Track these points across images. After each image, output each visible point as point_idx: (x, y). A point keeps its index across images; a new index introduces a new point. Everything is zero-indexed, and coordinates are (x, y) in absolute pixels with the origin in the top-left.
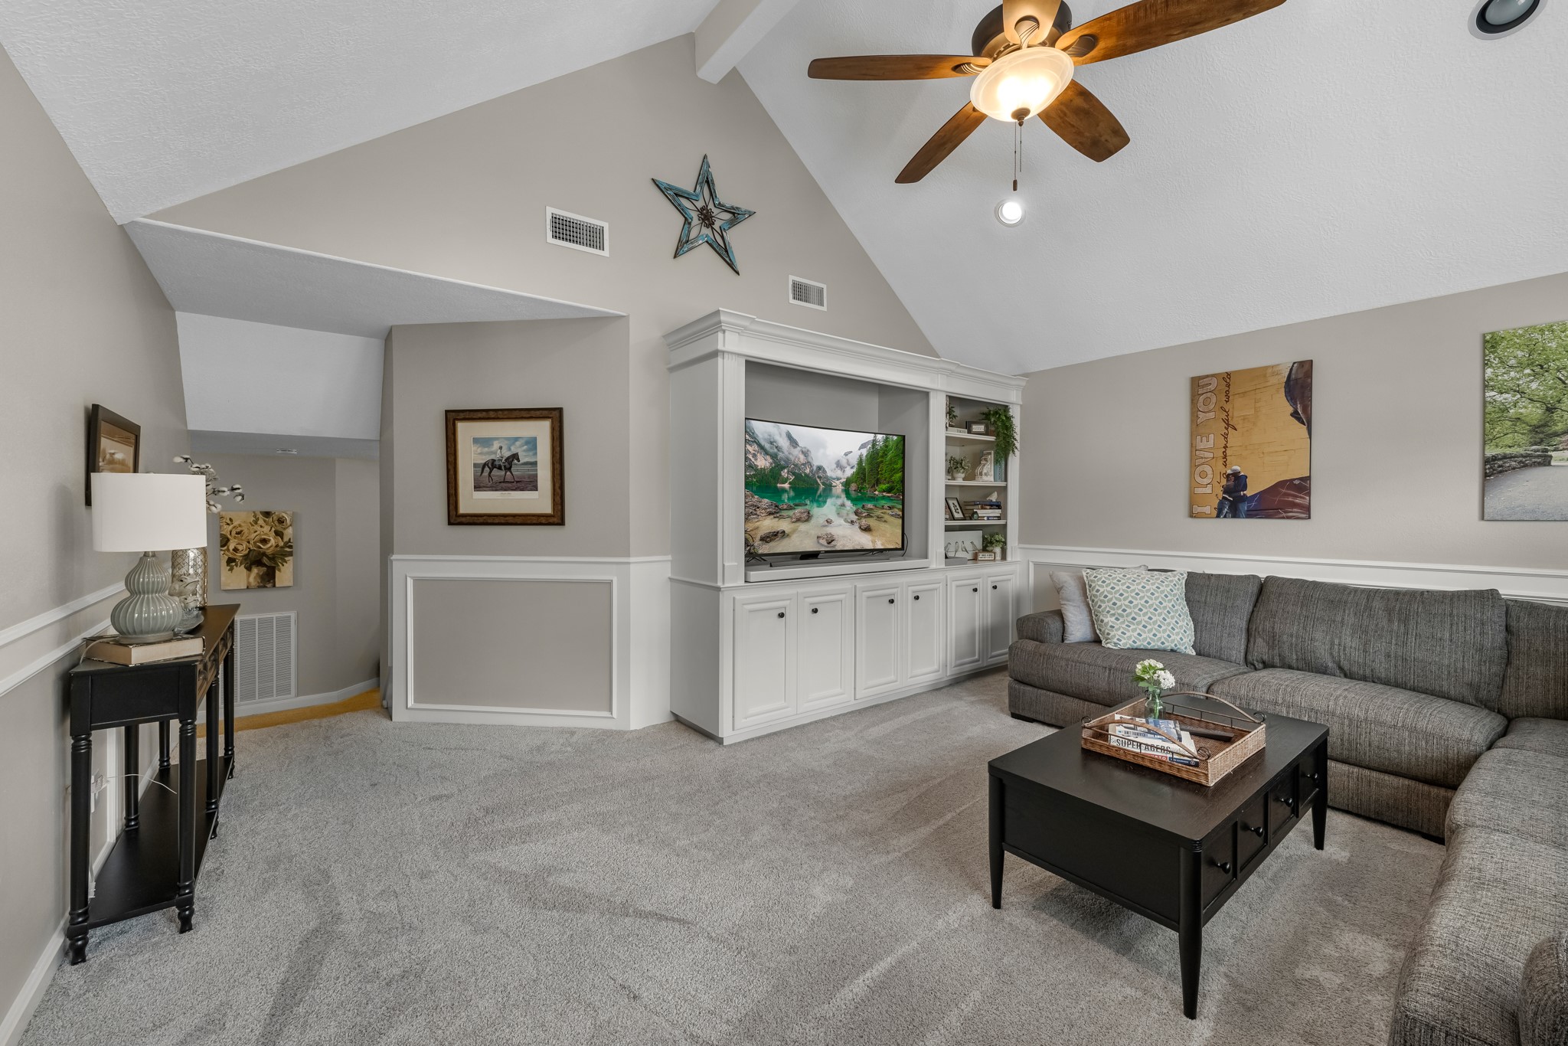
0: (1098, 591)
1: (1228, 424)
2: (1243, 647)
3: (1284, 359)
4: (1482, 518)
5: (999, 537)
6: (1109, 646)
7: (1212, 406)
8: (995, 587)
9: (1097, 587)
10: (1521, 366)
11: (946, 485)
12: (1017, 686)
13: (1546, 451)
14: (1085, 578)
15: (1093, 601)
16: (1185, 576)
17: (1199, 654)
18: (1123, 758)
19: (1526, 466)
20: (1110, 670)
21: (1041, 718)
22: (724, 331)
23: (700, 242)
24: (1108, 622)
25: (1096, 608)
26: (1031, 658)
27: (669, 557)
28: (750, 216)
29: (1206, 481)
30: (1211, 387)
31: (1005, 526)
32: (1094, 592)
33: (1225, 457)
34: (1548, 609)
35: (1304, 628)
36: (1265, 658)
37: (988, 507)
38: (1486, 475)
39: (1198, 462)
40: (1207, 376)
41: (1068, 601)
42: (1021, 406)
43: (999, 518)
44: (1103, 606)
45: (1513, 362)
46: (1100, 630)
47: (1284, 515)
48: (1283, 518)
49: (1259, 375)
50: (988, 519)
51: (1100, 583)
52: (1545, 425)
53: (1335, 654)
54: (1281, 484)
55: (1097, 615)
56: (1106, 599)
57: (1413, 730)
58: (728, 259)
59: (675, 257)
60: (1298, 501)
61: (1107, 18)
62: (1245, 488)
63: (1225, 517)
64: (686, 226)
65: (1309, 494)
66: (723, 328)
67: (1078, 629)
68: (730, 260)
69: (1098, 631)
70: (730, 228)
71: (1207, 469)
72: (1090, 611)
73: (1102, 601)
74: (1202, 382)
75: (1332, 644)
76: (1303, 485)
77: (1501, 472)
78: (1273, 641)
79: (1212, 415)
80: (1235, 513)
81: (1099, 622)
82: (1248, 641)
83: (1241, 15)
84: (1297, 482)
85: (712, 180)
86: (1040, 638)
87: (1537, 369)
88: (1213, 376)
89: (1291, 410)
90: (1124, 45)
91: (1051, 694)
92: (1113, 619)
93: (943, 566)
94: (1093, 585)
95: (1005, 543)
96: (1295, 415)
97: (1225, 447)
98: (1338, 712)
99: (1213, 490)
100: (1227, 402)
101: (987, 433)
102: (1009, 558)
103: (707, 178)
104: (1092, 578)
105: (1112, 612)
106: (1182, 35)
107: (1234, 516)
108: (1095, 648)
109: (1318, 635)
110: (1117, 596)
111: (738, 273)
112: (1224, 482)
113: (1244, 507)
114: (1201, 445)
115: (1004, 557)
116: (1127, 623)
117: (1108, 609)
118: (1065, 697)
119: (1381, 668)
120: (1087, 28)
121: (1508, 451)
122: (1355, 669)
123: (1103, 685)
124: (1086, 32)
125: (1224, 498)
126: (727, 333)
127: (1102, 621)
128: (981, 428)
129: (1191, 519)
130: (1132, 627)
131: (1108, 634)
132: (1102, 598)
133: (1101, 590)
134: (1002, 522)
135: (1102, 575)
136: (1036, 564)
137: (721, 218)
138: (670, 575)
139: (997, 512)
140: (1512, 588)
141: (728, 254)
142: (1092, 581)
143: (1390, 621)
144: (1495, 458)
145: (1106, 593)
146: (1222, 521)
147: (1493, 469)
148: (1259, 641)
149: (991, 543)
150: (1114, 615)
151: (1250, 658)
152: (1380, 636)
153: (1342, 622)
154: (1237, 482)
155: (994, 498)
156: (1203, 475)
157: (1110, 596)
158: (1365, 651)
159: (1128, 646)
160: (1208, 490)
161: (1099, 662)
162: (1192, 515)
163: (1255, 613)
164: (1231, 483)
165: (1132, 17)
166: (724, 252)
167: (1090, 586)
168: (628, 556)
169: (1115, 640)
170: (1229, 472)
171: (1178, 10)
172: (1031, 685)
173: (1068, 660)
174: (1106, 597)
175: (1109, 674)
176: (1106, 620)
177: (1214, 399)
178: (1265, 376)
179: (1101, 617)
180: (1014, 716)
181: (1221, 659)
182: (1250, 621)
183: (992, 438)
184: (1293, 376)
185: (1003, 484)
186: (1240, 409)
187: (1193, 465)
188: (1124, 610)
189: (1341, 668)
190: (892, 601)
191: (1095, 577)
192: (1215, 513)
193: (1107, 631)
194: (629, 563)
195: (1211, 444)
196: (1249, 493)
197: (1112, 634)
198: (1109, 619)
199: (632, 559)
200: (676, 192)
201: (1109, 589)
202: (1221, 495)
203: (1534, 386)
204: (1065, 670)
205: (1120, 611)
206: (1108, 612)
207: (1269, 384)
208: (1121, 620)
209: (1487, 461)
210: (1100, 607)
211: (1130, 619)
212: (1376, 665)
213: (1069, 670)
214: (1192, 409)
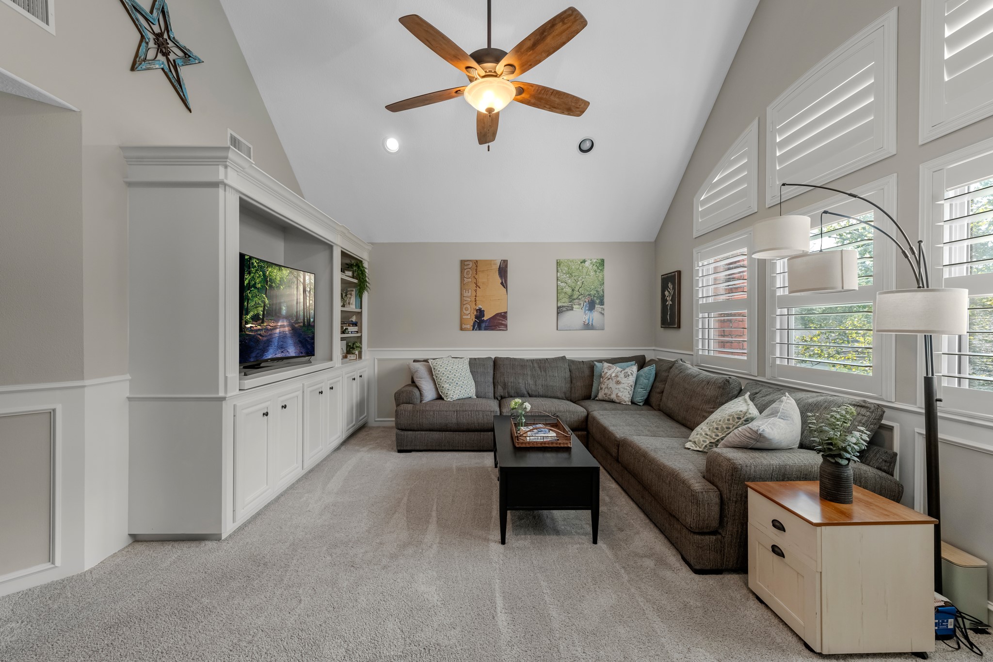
0: (439, 371)
1: (477, 285)
2: (493, 391)
3: (498, 258)
4: (557, 330)
5: (358, 344)
6: (449, 400)
7: (470, 276)
8: (361, 376)
9: (439, 369)
10: (566, 274)
11: (341, 311)
12: (402, 433)
13: (572, 305)
14: (431, 365)
15: (437, 377)
16: (469, 359)
17: (477, 397)
18: (536, 446)
19: (568, 310)
20: (457, 412)
21: (418, 448)
22: (226, 167)
23: (157, 66)
24: (446, 388)
25: (439, 380)
26: (411, 414)
27: (128, 377)
28: (199, 62)
29: (468, 312)
30: (470, 266)
31: (361, 337)
32: (437, 372)
33: (476, 301)
34: (576, 362)
35: (515, 378)
36: (502, 394)
37: (351, 325)
38: (558, 313)
39: (465, 302)
40: (468, 261)
41: (421, 378)
42: (368, 262)
43: (357, 332)
44: (443, 379)
45: (564, 272)
46: (442, 392)
47: (499, 329)
48: (498, 330)
49: (489, 263)
50: (351, 333)
51: (439, 366)
52: (572, 296)
53: (527, 388)
54: (497, 315)
55: (439, 385)
56: (444, 375)
57: (569, 412)
58: (182, 94)
59: (133, 68)
60: (503, 322)
61: (532, 85)
62: (484, 316)
63: (476, 330)
64: (144, 44)
65: (507, 319)
66: (228, 163)
67: (429, 393)
68: (184, 95)
69: (440, 393)
70: (183, 65)
71: (468, 306)
72: (435, 384)
73: (442, 376)
74: (466, 263)
75: (525, 384)
76: (503, 316)
77: (562, 312)
78: (505, 386)
79: (470, 280)
80: (480, 329)
81: (441, 388)
82: (494, 388)
83: (567, 113)
84: (503, 314)
85: (168, 12)
86: (411, 402)
87: (570, 275)
88: (470, 261)
89: (500, 281)
90: (530, 101)
91: (424, 432)
92: (448, 385)
93: (341, 365)
94: (436, 368)
95: (361, 348)
96: (502, 283)
97: (476, 296)
98: (547, 410)
99: (470, 318)
100: (476, 274)
101: (353, 277)
102: (363, 357)
103: (163, 8)
104: (435, 364)
105: (448, 381)
106: (549, 109)
107: (479, 330)
108: (440, 402)
109: (520, 381)
110: (449, 372)
111: (190, 111)
112: (475, 313)
113: (483, 325)
114: (465, 294)
115: (360, 357)
116: (454, 386)
117: (445, 380)
118: (432, 432)
119: (541, 391)
120: (523, 84)
121: (564, 304)
122: (533, 393)
123: (454, 421)
124: (522, 86)
125: (475, 321)
126: (229, 169)
127: (443, 387)
128: (350, 273)
129: (461, 331)
130: (457, 388)
131: (447, 393)
132: (442, 375)
133: (441, 370)
134: (359, 335)
135: (439, 362)
136: (379, 360)
137: (175, 54)
138: (128, 395)
139: (355, 329)
140: (570, 356)
141: (182, 89)
142: (435, 366)
143: (541, 371)
144: (560, 307)
145: (443, 372)
146: (474, 332)
147: (560, 310)
148: (499, 387)
149: (353, 348)
150: (448, 383)
151: (496, 395)
152: (539, 378)
153: (527, 374)
154: (480, 313)
155: (354, 319)
156: (467, 309)
157: (445, 373)
158: (536, 385)
159: (457, 398)
160: (469, 317)
161: (451, 409)
162: (462, 329)
163: (496, 375)
164: (478, 313)
165: (539, 91)
166: (177, 84)
167: (434, 369)
168: (83, 379)
169: (451, 396)
170: (477, 308)
171: (553, 99)
172: (411, 430)
173: (434, 411)
174: (443, 374)
175: (457, 414)
176: (445, 386)
177: (471, 273)
178: (491, 264)
179: (442, 385)
180: (400, 451)
181: (486, 398)
182: (494, 378)
183: (356, 281)
184: (501, 266)
185: (359, 310)
186: (481, 277)
187: (462, 304)
188: (453, 380)
189: (528, 394)
190: (321, 393)
191: (436, 364)
192: (472, 328)
193: (446, 392)
194: (84, 387)
195: (470, 294)
196: (485, 318)
197: (449, 393)
198: (447, 385)
199: (87, 382)
200: (135, 5)
201: (444, 369)
202: (474, 319)
203: (569, 281)
204: (433, 417)
205: (451, 381)
206: (445, 382)
207: (492, 268)
208: (452, 385)
209: (558, 308)
210: (441, 379)
211: (455, 384)
212: (539, 390)
213: (435, 416)
214: (461, 276)
